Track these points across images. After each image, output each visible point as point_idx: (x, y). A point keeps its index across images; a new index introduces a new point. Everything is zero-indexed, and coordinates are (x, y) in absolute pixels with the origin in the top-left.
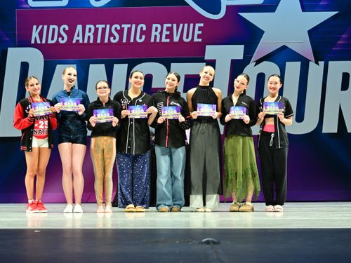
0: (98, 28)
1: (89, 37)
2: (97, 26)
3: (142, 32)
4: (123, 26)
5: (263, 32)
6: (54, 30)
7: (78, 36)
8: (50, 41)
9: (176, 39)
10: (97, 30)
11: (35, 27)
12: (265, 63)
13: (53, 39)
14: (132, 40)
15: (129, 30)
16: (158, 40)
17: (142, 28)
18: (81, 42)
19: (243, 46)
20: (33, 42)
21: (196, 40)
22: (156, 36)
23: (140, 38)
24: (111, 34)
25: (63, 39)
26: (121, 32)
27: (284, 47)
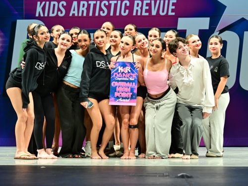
0: (90, 4)
1: (83, 11)
2: (90, 2)
3: (126, 7)
4: (111, 2)
5: (226, 7)
6: (54, 5)
7: (74, 10)
8: (51, 15)
9: (154, 13)
10: (89, 5)
11: (39, 3)
12: (227, 32)
13: (53, 13)
14: (118, 14)
15: (116, 5)
16: (139, 14)
17: (126, 4)
18: (76, 15)
19: (209, 18)
20: (37, 15)
21: (170, 13)
22: (137, 11)
23: (125, 12)
24: (101, 9)
25: (62, 13)
26: (109, 7)
27: (243, 20)
